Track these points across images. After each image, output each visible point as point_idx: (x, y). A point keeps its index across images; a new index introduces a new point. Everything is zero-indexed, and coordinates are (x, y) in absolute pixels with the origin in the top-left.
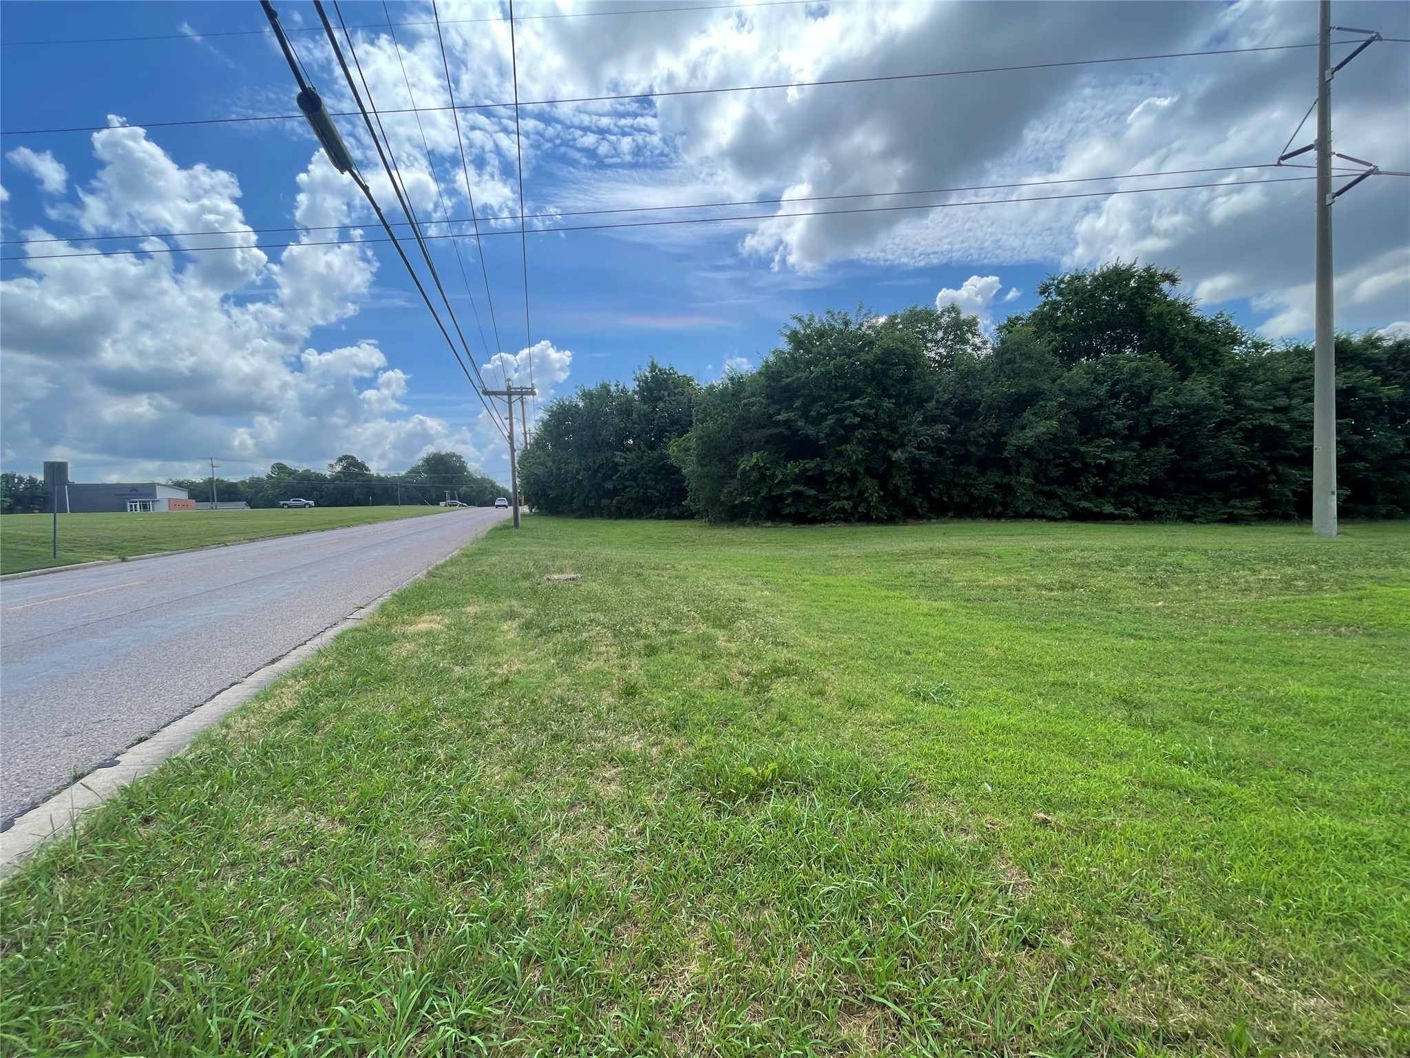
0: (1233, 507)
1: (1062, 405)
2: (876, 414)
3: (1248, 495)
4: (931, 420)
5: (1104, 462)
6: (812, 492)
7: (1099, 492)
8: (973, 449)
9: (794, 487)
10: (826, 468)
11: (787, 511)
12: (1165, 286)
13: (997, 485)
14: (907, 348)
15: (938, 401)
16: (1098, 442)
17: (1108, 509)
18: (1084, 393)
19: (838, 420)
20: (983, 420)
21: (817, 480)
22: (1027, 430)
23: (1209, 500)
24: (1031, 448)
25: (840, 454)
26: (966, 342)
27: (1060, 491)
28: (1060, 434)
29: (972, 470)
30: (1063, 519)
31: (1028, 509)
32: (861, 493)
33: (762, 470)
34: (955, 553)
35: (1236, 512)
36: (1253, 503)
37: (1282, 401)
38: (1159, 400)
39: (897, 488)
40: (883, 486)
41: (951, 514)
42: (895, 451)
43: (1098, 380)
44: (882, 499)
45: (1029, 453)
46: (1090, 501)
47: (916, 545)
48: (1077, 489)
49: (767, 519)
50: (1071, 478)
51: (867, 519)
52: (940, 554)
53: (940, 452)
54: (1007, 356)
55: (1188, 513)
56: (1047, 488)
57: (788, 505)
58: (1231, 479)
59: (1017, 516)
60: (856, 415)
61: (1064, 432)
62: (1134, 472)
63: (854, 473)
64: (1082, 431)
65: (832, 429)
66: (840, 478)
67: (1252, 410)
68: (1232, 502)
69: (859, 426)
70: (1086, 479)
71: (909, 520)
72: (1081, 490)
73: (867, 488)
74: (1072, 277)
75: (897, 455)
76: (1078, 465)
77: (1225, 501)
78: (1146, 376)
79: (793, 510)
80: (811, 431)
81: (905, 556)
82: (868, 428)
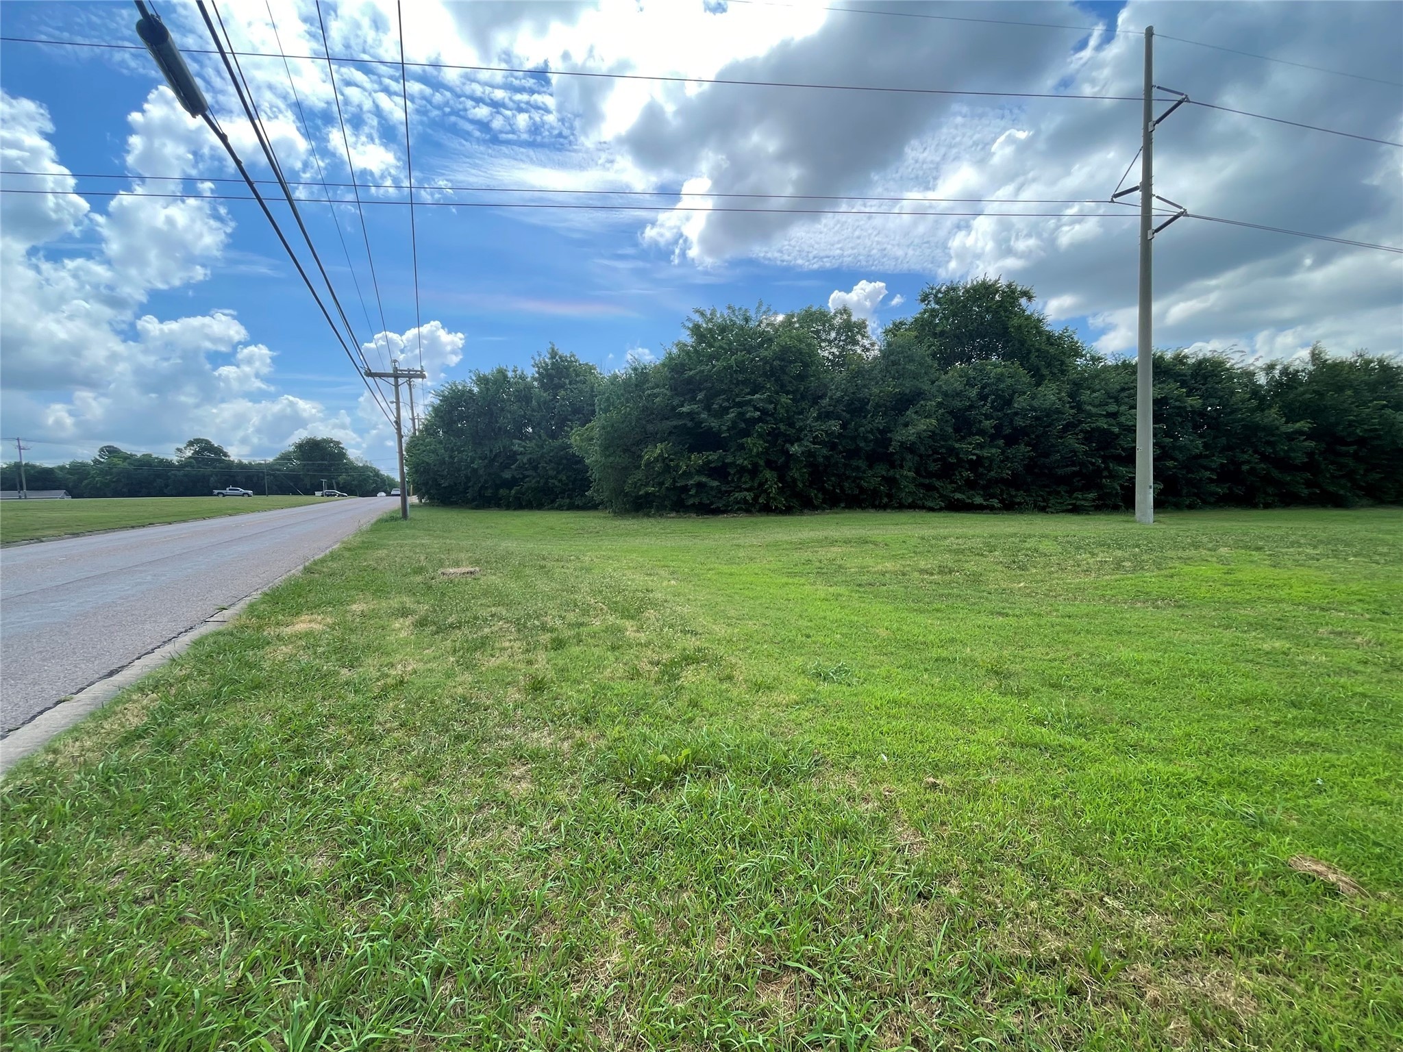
0: (1076, 499)
1: (940, 405)
2: (775, 409)
3: (1086, 488)
4: (825, 416)
5: (974, 458)
6: (715, 483)
7: (971, 485)
8: (862, 444)
9: (697, 479)
10: (729, 460)
11: (691, 502)
12: (1023, 301)
13: (883, 477)
14: (803, 346)
15: (831, 398)
16: (969, 440)
17: (978, 500)
18: (958, 394)
19: (739, 413)
20: (872, 417)
21: (720, 472)
22: (910, 427)
23: (1058, 493)
24: (913, 443)
25: (742, 447)
26: (856, 343)
27: (938, 484)
28: (938, 431)
29: (862, 464)
30: (941, 509)
31: (910, 500)
32: (761, 485)
33: (667, 461)
34: (847, 542)
35: (1079, 503)
36: (1091, 496)
37: (1113, 408)
38: (1020, 403)
39: (794, 480)
40: (781, 478)
41: (843, 505)
42: (792, 445)
43: (970, 383)
44: (781, 491)
45: (910, 448)
46: (963, 493)
47: (812, 534)
48: (952, 482)
49: (672, 510)
50: (947, 472)
51: (767, 510)
52: (833, 542)
53: (833, 447)
54: (892, 358)
55: (1042, 504)
56: (927, 481)
57: (692, 496)
58: (1074, 474)
59: (901, 507)
60: (756, 409)
61: (941, 430)
62: (999, 467)
63: (755, 465)
64: (957, 430)
65: (734, 422)
66: (742, 470)
67: (1090, 415)
68: (1075, 495)
69: (760, 420)
70: (960, 473)
71: (806, 511)
72: (956, 483)
73: (766, 481)
74: (948, 287)
75: (795, 449)
76: (953, 460)
77: (1070, 493)
78: (1009, 381)
79: (697, 501)
80: (714, 424)
81: (801, 545)
82: (767, 422)
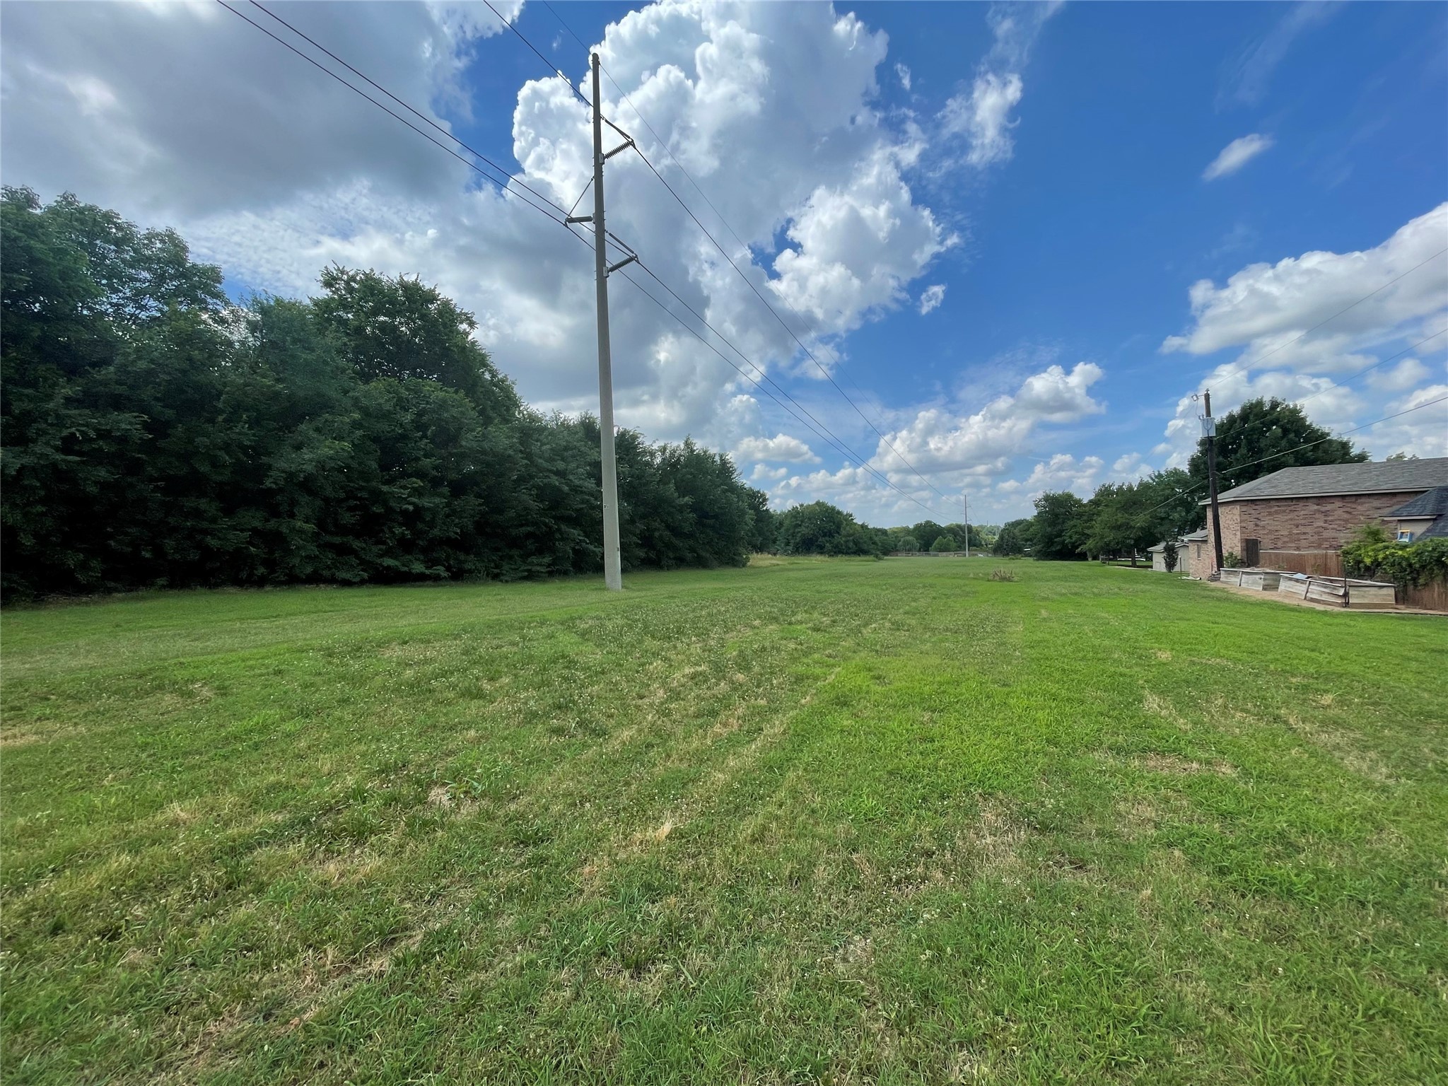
0: (532, 564)
3: (540, 552)
4: (102, 400)
5: (411, 508)
7: (406, 546)
8: (205, 469)
12: (464, 325)
15: (122, 370)
16: (403, 482)
20: (226, 421)
23: (511, 557)
26: (198, 303)
27: (357, 544)
30: (362, 583)
31: (309, 570)
36: (547, 560)
38: (468, 441)
46: (396, 558)
48: (379, 542)
50: (370, 526)
55: (496, 571)
56: (337, 540)
58: (529, 535)
59: (293, 580)
62: (444, 523)
64: (385, 467)
68: (529, 560)
70: (390, 529)
72: (384, 543)
76: (378, 509)
77: (525, 557)
